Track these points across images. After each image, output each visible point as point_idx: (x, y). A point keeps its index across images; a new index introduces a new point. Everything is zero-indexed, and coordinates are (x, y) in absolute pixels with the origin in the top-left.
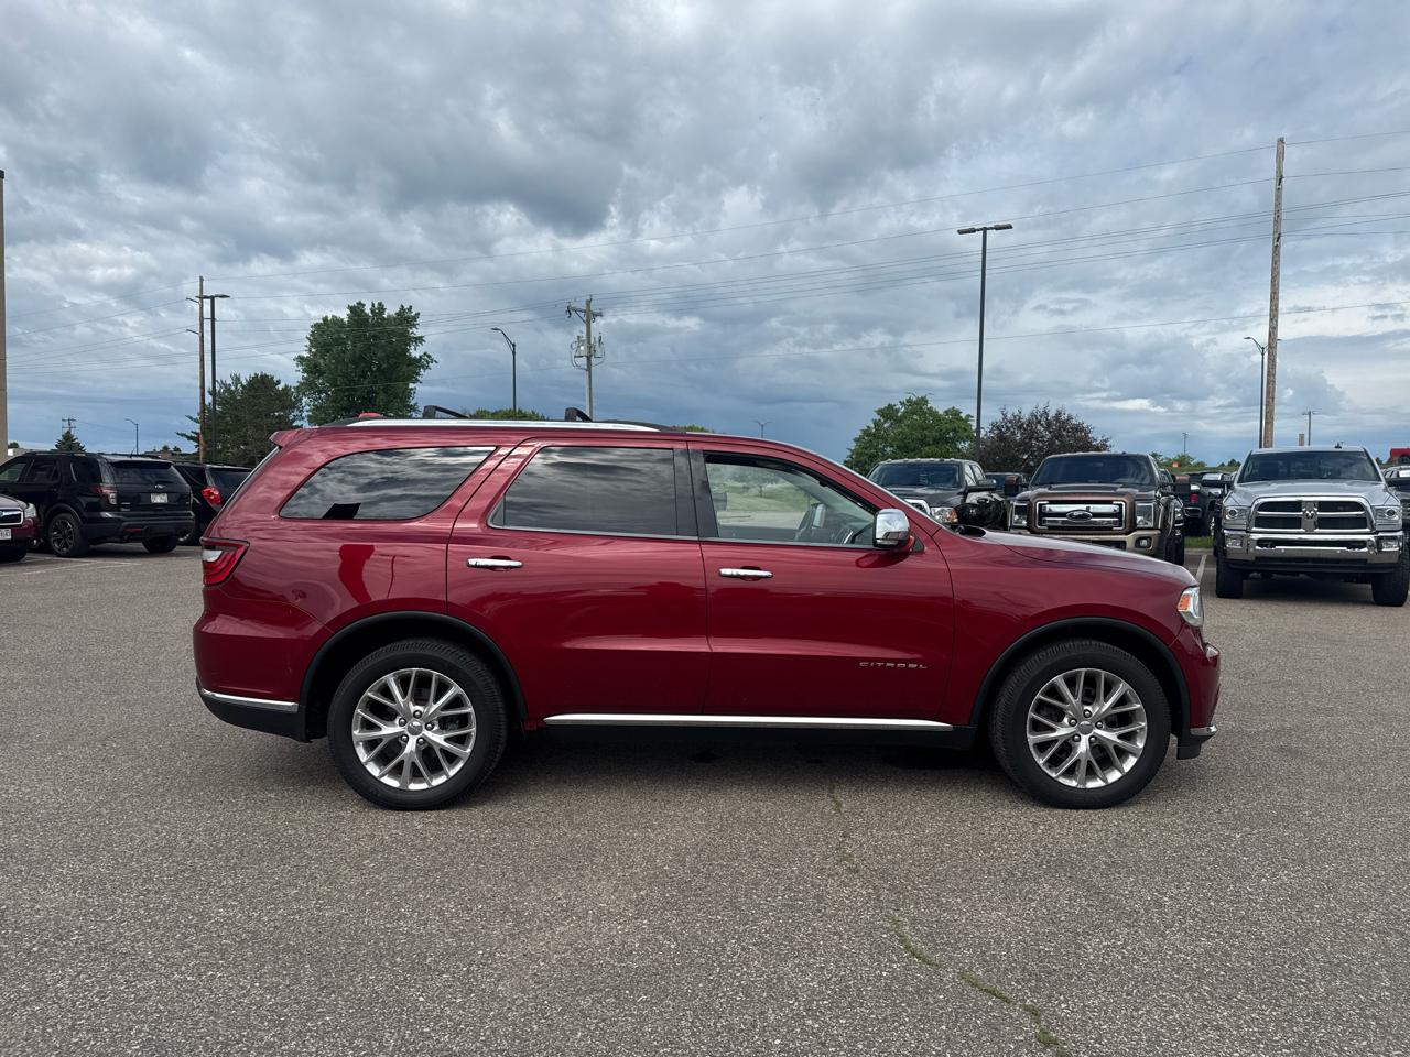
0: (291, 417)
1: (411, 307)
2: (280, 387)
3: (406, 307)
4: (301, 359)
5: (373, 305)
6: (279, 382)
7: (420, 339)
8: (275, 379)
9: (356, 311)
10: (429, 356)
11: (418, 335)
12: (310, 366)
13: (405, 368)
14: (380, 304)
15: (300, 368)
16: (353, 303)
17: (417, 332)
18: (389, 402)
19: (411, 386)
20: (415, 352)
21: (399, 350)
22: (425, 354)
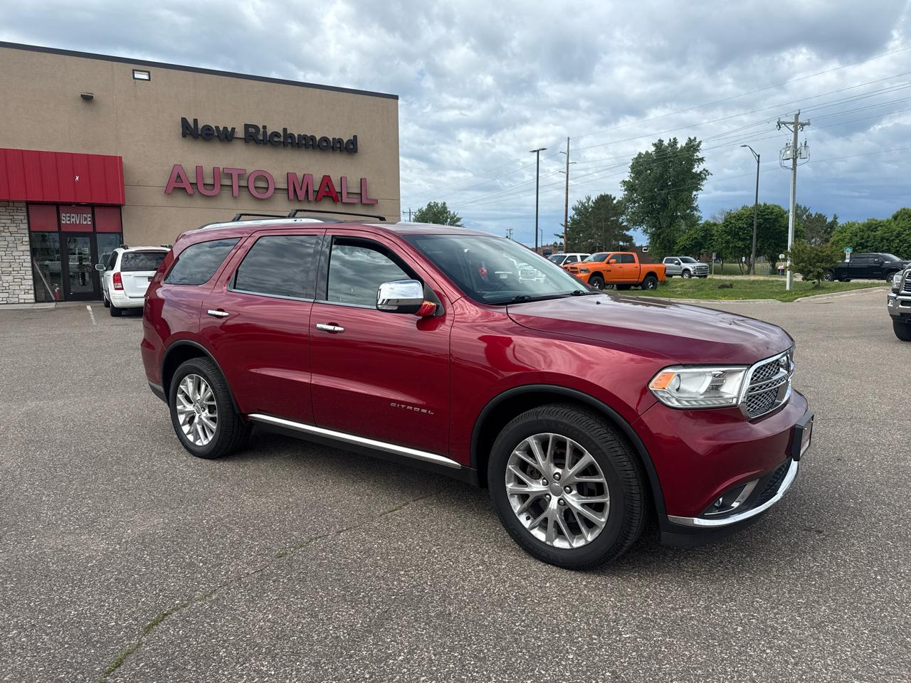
0: (620, 220)
1: (695, 138)
2: (615, 202)
3: (692, 138)
4: (624, 182)
5: (670, 140)
6: (614, 198)
7: (702, 160)
8: (613, 197)
9: (659, 145)
10: (707, 171)
11: (700, 157)
12: (630, 187)
13: (690, 181)
14: (675, 139)
15: (623, 188)
16: (656, 141)
17: (699, 155)
18: (677, 205)
19: (694, 193)
20: (697, 169)
21: (685, 169)
22: (704, 170)
